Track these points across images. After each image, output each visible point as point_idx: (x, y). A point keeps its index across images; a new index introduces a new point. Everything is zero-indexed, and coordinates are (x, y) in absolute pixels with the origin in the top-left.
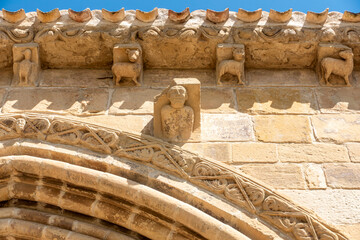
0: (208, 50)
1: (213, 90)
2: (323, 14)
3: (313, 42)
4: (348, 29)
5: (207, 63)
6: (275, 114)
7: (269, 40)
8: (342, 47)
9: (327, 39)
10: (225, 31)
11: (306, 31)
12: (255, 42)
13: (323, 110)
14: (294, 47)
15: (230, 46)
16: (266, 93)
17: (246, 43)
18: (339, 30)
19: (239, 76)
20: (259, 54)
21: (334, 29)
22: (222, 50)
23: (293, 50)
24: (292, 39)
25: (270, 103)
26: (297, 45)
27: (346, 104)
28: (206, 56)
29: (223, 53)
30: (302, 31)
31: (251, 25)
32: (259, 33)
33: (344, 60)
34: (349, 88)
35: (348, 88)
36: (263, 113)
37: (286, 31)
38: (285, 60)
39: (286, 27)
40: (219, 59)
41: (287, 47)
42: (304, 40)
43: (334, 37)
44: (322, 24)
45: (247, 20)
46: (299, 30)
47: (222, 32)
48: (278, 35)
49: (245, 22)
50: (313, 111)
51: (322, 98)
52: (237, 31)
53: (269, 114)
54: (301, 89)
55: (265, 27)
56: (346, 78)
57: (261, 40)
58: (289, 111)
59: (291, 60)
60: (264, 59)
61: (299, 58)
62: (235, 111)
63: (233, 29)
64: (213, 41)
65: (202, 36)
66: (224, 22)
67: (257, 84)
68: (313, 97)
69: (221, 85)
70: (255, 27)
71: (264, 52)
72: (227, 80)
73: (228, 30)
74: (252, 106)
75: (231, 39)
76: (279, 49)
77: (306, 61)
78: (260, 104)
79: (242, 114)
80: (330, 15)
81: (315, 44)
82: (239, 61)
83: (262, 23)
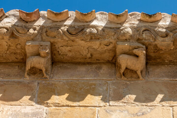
0: (19, 46)
1: (19, 83)
2: (122, 15)
3: (112, 40)
4: (143, 29)
5: (19, 57)
6: (68, 106)
7: (72, 38)
8: (137, 44)
9: (125, 38)
10: (35, 29)
11: (106, 30)
12: (60, 40)
13: (111, 103)
14: (96, 45)
15: (37, 43)
16: (66, 86)
17: (52, 40)
18: (136, 29)
19: (44, 70)
20: (64, 50)
21: (132, 28)
22: (30, 47)
23: (94, 47)
24: (93, 37)
25: (67, 95)
26: (98, 42)
27: (134, 97)
28: (18, 52)
29: (31, 49)
30: (103, 30)
31: (58, 24)
32: (64, 32)
33: (137, 56)
34: (141, 81)
35: (139, 82)
36: (57, 105)
37: (88, 30)
38: (89, 55)
39: (89, 27)
40: (28, 55)
41: (89, 44)
42: (104, 38)
43: (131, 36)
44: (122, 24)
45: (55, 19)
46: (100, 29)
47: (31, 31)
48: (80, 34)
49: (54, 21)
50: (102, 104)
51: (114, 90)
52: (44, 30)
53: (63, 106)
54: (98, 82)
55: (70, 26)
56: (139, 73)
57: (65, 38)
58: (81, 103)
59: (94, 56)
60: (70, 54)
61: (101, 53)
62: (34, 104)
63: (42, 28)
64: (22, 39)
65: (13, 34)
66: (35, 21)
67: (61, 78)
68: (107, 90)
69: (27, 79)
70: (62, 26)
71: (69, 48)
72: (34, 74)
73: (38, 28)
74: (49, 98)
75: (39, 37)
76: (82, 46)
77: (108, 56)
78: (57, 97)
79: (38, 106)
80: (131, 15)
81: (114, 41)
82: (44, 57)
83: (69, 22)
